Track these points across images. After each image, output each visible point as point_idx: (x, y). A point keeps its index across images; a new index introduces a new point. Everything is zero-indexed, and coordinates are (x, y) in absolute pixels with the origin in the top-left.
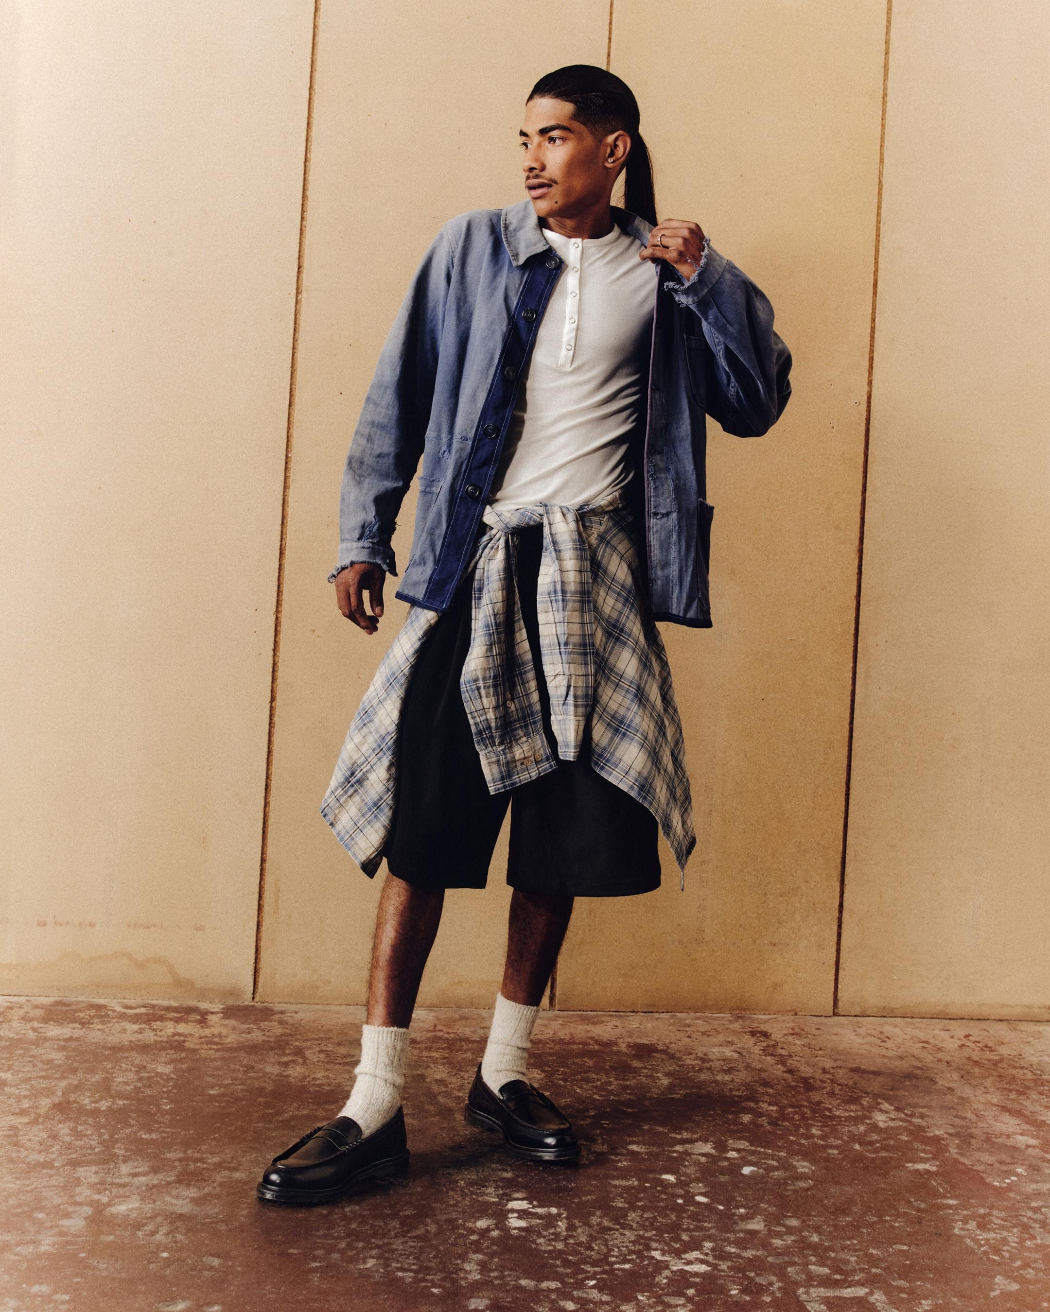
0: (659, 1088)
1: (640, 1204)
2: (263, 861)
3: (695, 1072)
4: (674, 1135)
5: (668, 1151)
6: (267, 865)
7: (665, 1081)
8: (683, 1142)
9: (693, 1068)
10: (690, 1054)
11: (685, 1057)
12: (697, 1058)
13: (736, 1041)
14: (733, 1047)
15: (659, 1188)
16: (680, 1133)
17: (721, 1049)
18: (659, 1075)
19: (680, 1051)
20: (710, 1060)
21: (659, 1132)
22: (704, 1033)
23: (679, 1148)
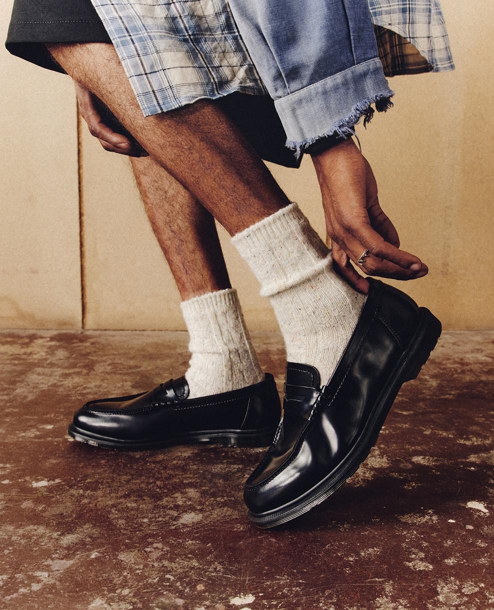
0: (429, 389)
1: (450, 561)
2: (81, 215)
3: (459, 373)
4: (462, 442)
5: (462, 463)
6: (85, 218)
7: (434, 383)
8: (476, 450)
9: (456, 371)
10: (449, 359)
11: (444, 362)
12: (455, 362)
13: (483, 348)
14: (484, 353)
15: (470, 527)
16: (468, 439)
17: (474, 355)
18: (426, 377)
19: (438, 358)
20: (467, 364)
21: (444, 438)
22: (454, 344)
23: (473, 458)
